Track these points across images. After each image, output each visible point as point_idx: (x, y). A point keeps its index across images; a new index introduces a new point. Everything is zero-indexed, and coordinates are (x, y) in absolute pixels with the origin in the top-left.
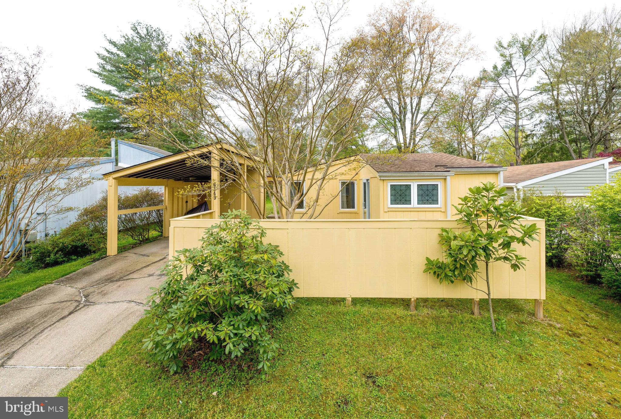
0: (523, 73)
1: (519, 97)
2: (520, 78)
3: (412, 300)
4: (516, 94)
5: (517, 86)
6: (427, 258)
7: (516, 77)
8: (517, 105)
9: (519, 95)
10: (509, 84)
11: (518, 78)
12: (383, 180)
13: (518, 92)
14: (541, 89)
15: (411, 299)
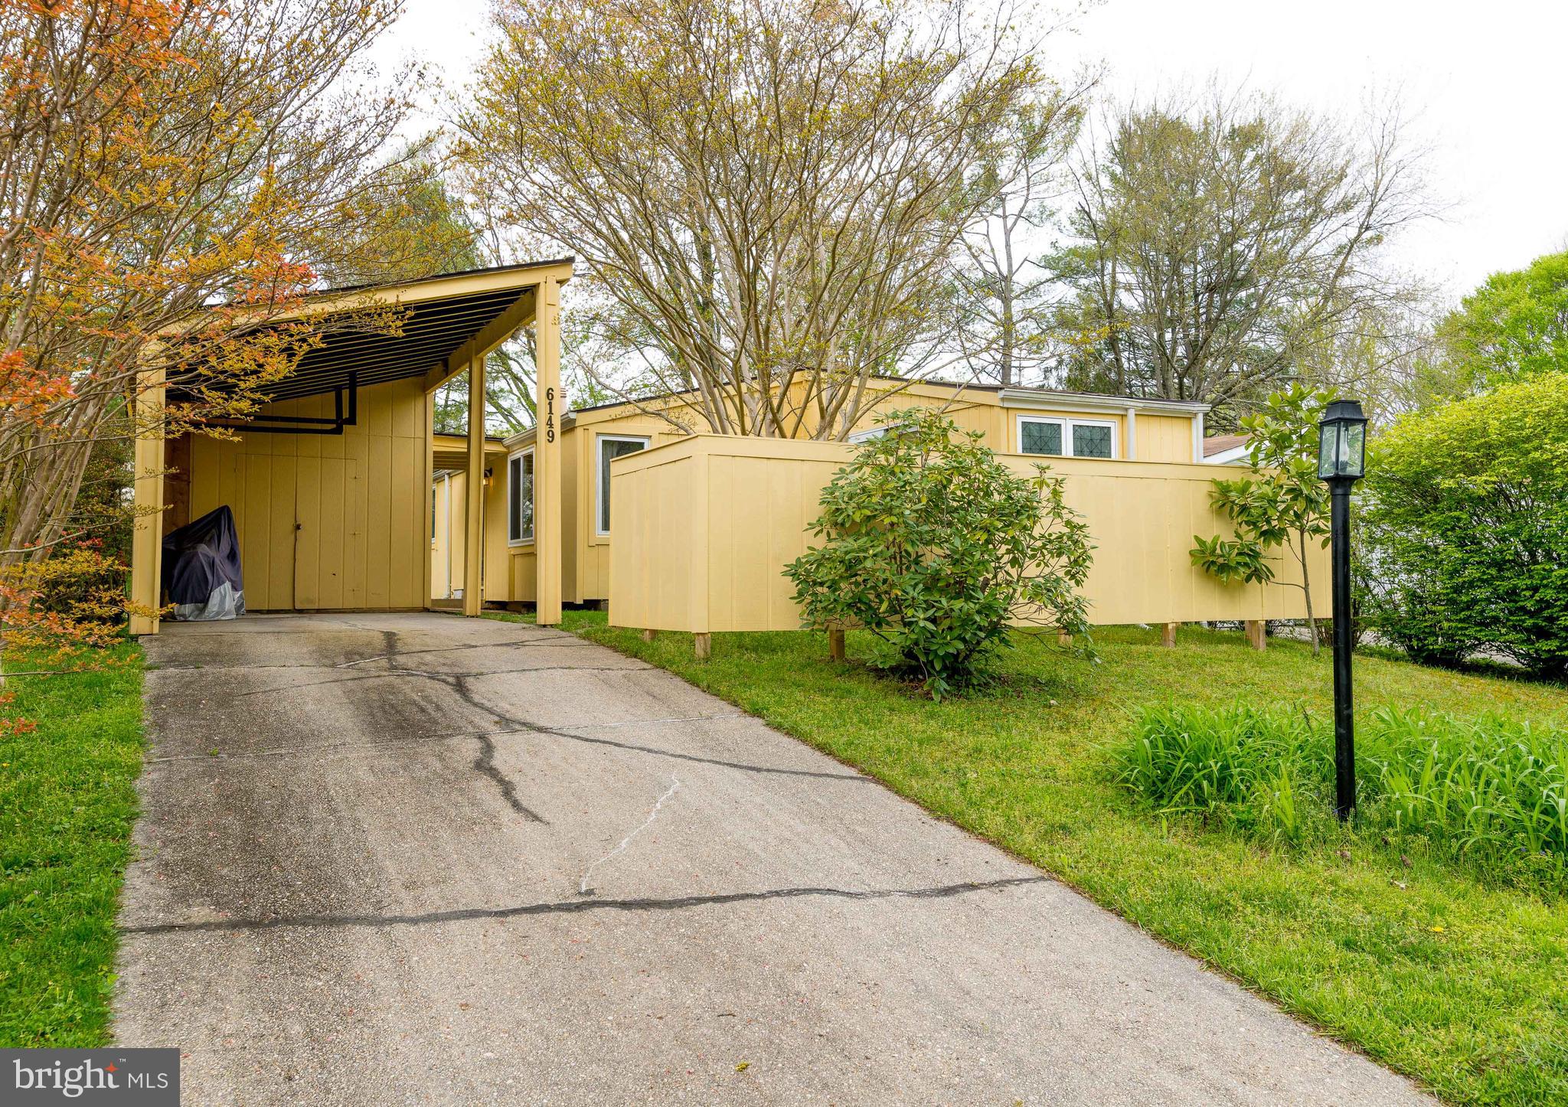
0: (1022, 210)
1: (1014, 278)
2: (1015, 224)
3: (1170, 627)
4: (1005, 272)
5: (1008, 245)
6: (1196, 538)
7: (1005, 217)
8: (1006, 301)
9: (1011, 273)
10: (987, 235)
11: (1010, 221)
12: (1008, 409)
13: (1010, 265)
14: (1064, 267)
15: (1166, 625)
